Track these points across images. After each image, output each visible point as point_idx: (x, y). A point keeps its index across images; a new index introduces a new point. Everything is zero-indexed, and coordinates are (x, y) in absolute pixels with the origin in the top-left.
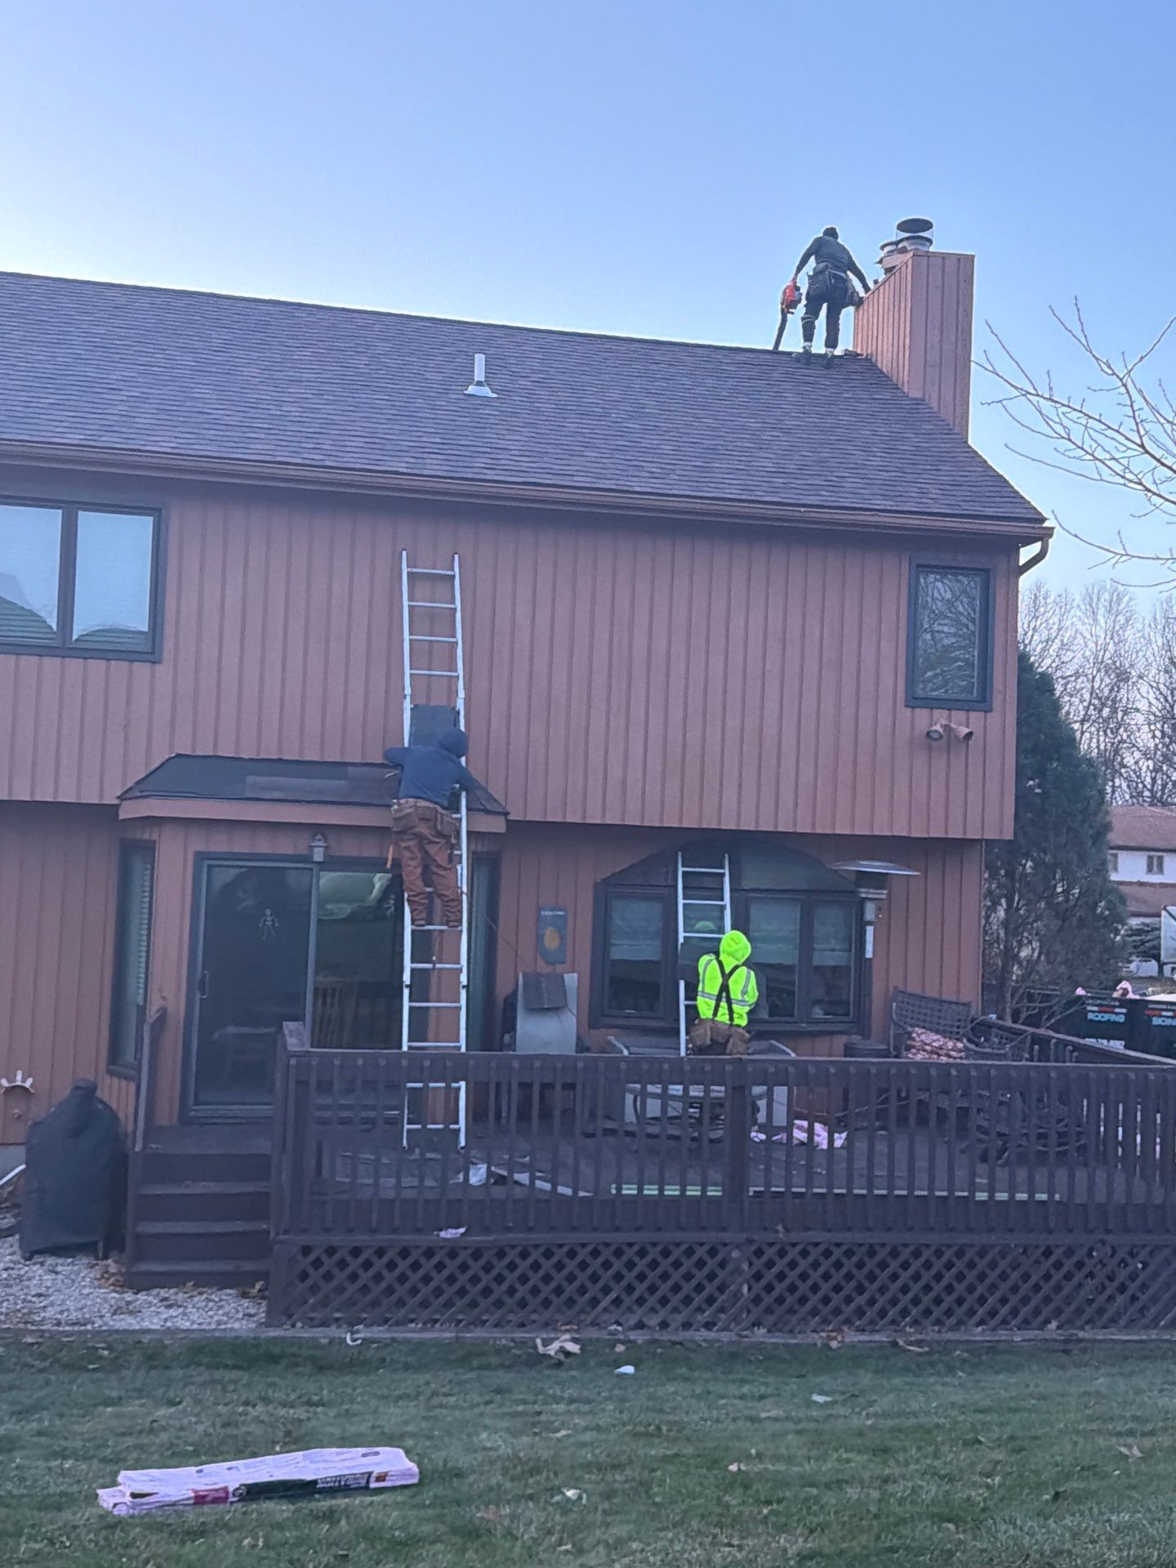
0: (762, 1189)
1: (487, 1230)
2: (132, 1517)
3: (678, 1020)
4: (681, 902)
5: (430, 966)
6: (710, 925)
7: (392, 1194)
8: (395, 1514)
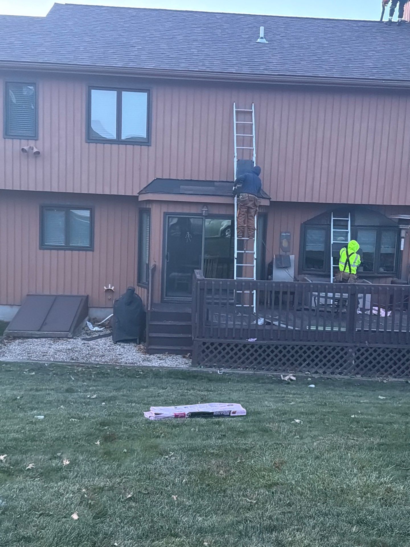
0: (360, 329)
1: (264, 339)
2: (155, 420)
3: (330, 272)
4: (332, 230)
5: (243, 252)
6: (343, 238)
7: (232, 327)
8: (240, 424)
